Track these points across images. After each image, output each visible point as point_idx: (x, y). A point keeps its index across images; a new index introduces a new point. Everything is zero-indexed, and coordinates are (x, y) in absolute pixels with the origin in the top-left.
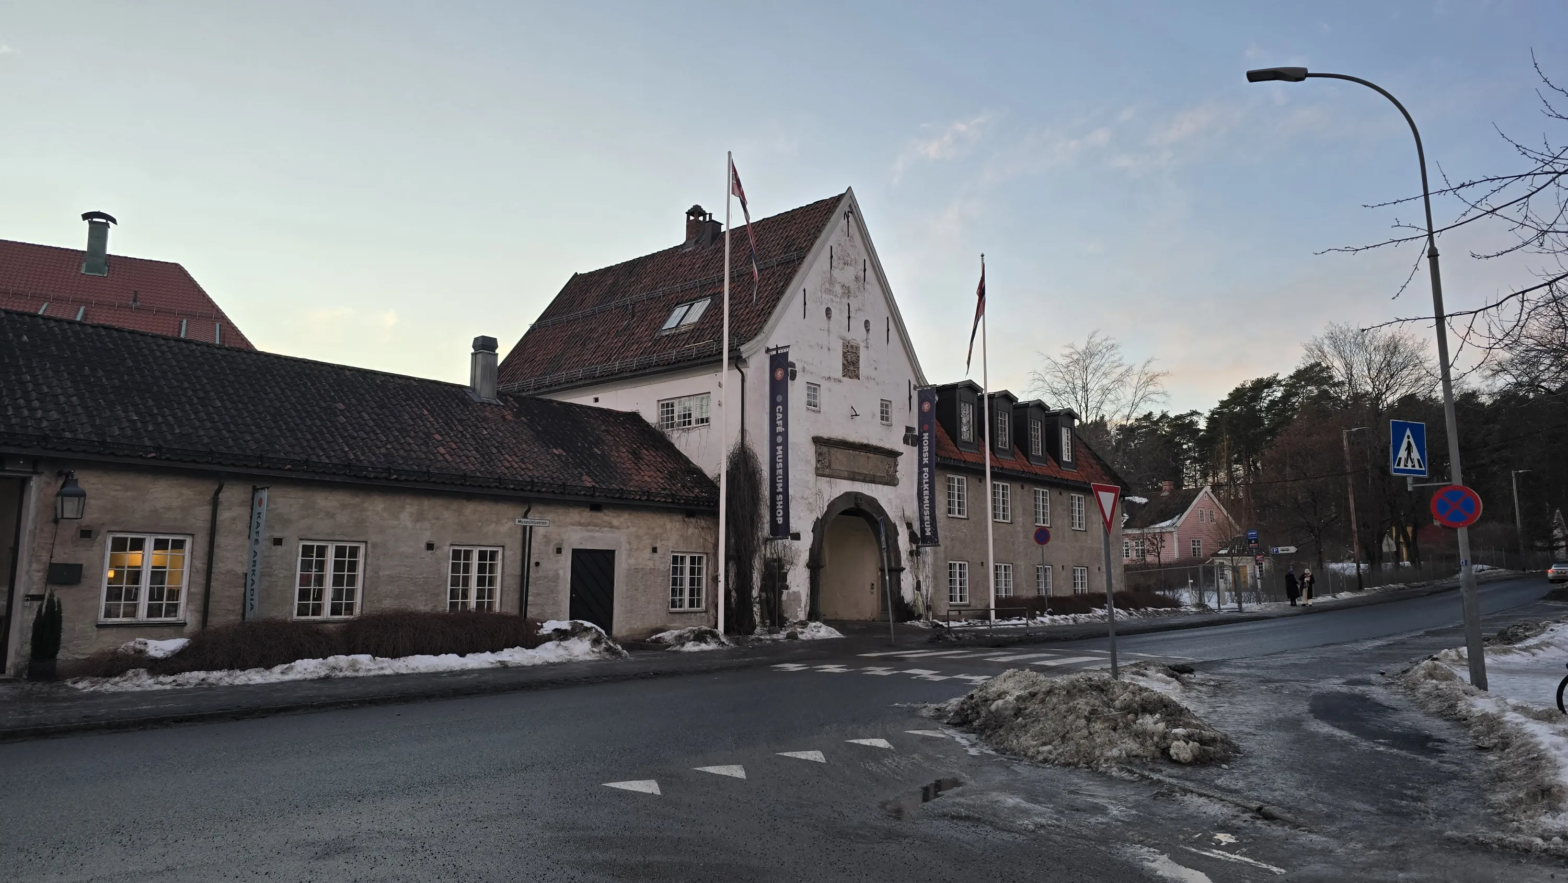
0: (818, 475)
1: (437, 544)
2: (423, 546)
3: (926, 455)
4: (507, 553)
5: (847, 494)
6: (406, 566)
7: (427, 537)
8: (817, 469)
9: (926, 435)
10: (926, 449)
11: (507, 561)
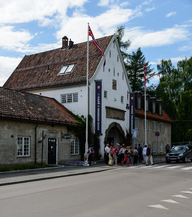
0: (107, 117)
1: (14, 136)
2: (10, 136)
3: (132, 112)
4: (32, 138)
5: (113, 123)
6: (6, 142)
7: (11, 134)
8: (106, 115)
9: (132, 106)
10: (132, 110)
11: (32, 141)
